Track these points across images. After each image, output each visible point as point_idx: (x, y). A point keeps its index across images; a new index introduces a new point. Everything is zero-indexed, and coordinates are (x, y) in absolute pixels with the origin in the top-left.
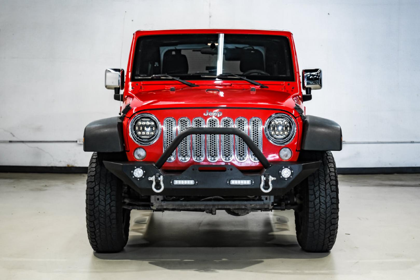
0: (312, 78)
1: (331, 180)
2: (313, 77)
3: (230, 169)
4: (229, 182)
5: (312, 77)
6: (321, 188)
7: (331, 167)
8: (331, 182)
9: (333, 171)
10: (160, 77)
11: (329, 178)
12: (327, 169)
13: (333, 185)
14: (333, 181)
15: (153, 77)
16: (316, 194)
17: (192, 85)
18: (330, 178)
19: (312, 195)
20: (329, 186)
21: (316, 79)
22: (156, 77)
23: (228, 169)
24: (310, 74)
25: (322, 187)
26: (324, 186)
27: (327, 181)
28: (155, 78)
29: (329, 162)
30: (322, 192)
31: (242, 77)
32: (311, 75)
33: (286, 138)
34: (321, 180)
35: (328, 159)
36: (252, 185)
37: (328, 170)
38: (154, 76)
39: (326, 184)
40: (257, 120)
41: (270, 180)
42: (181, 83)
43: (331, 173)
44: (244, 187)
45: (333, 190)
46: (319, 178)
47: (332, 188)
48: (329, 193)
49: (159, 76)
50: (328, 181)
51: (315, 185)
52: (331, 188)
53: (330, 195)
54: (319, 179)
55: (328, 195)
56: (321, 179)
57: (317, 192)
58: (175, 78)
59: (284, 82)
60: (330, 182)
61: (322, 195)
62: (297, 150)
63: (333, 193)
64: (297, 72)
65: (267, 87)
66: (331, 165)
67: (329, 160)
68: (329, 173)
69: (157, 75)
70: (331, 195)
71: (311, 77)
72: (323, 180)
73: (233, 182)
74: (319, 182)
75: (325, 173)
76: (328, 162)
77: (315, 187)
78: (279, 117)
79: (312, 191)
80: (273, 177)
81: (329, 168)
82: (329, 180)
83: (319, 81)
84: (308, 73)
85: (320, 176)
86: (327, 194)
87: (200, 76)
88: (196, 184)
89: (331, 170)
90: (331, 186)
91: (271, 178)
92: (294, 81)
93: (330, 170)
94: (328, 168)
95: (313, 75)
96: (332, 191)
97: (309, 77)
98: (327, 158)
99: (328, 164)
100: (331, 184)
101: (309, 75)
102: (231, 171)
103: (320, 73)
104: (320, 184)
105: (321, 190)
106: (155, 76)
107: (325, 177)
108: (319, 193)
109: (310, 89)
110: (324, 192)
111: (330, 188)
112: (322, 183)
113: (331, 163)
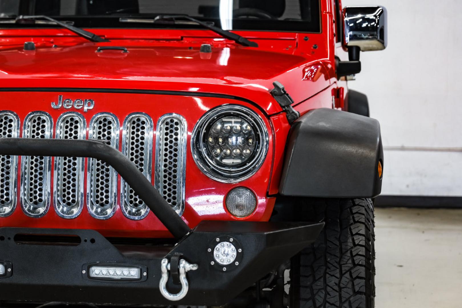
0: (367, 25)
1: (355, 265)
2: (369, 25)
3: (88, 241)
4: (88, 272)
5: (367, 23)
6: (329, 284)
7: (357, 234)
8: (355, 269)
9: (363, 243)
10: (33, 20)
11: (350, 261)
12: (347, 238)
13: (358, 277)
14: (358, 267)
15: (20, 20)
16: (317, 297)
17: (94, 39)
18: (353, 261)
19: (307, 300)
20: (348, 280)
21: (374, 29)
22: (25, 20)
23: (86, 241)
24: (363, 18)
25: (332, 281)
26: (337, 281)
27: (344, 268)
28: (23, 22)
29: (355, 222)
30: (330, 293)
31: (202, 23)
32: (365, 20)
33: (246, 165)
34: (330, 266)
35: (353, 214)
36: (143, 280)
37: (350, 240)
38: (21, 17)
39: (342, 275)
40: (175, 121)
41: (182, 271)
42: (76, 35)
43: (356, 248)
44: (120, 285)
45: (357, 289)
46: (326, 258)
47: (355, 284)
48: (348, 296)
49: (32, 18)
50: (347, 269)
51: (314, 277)
52: (353, 285)
53: (350, 302)
54: (326, 262)
55: (345, 301)
56: (330, 263)
57: (320, 293)
58: (61, 23)
59: (297, 34)
60: (352, 271)
61: (332, 300)
62: (270, 193)
63: (359, 296)
64: (328, 13)
65: (255, 45)
66: (360, 228)
67: (355, 216)
68: (352, 248)
69: (26, 17)
70: (352, 302)
71: (364, 25)
72: (336, 264)
73: (97, 272)
74: (326, 270)
75: (341, 249)
76: (352, 221)
77: (315, 280)
78: (230, 113)
79: (308, 290)
80: (190, 262)
81: (352, 235)
82: (351, 265)
83: (377, 32)
84: (360, 16)
85: (328, 255)
86: (343, 300)
87: (118, 19)
88: (8, 275)
89: (357, 242)
90: (353, 279)
91: (185, 266)
92: (319, 31)
93: (353, 240)
94: (349, 236)
95: (369, 21)
96: (356, 293)
97: (361, 23)
98: (351, 211)
99: (352, 227)
100: (354, 276)
101: (361, 20)
102: (93, 246)
103: (380, 15)
104: (327, 275)
105: (329, 289)
106: (23, 19)
107: (341, 258)
108: (323, 295)
109: (358, 49)
110: (338, 294)
111: (350, 285)
112: (332, 273)
113: (358, 224)
